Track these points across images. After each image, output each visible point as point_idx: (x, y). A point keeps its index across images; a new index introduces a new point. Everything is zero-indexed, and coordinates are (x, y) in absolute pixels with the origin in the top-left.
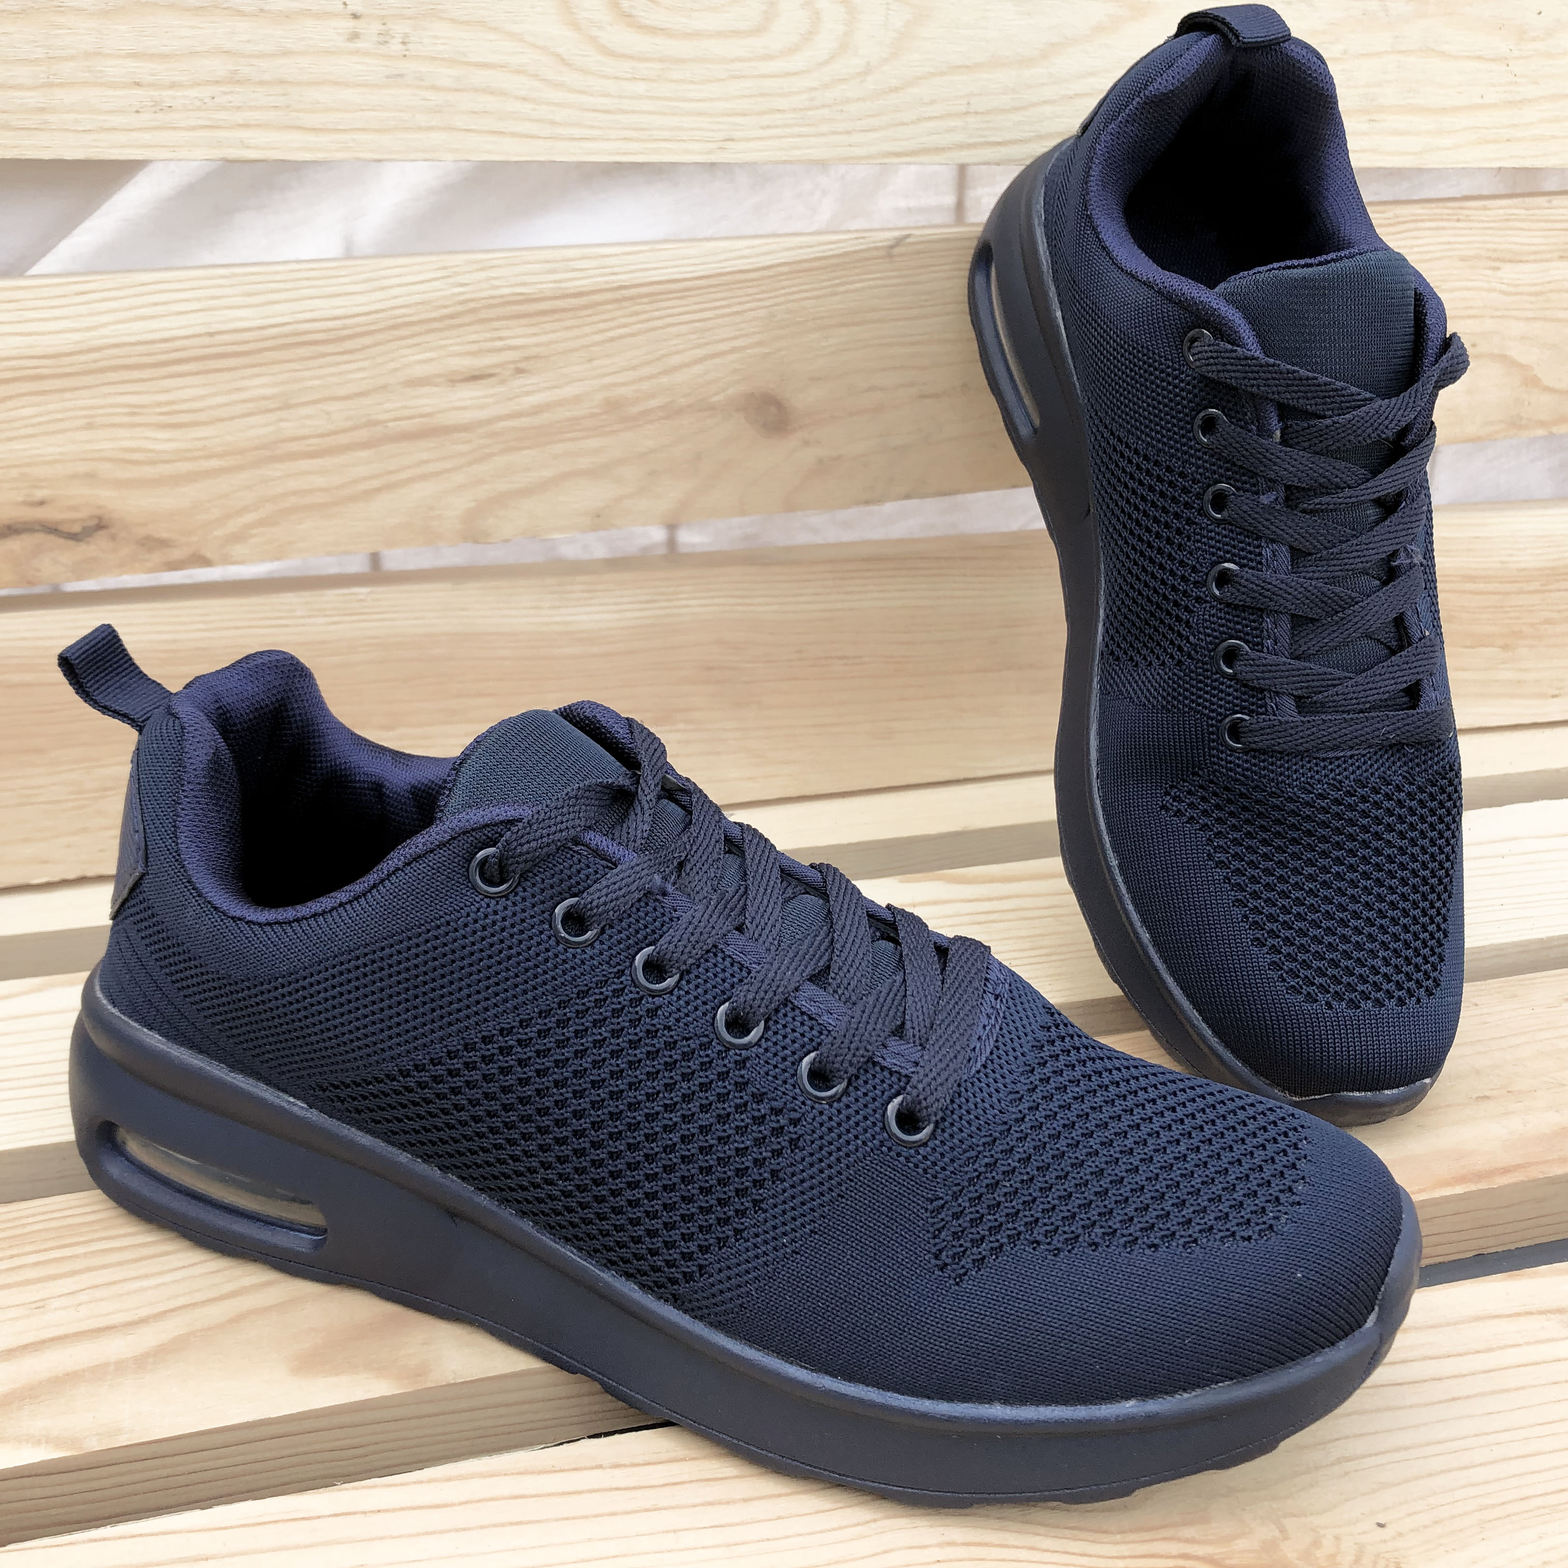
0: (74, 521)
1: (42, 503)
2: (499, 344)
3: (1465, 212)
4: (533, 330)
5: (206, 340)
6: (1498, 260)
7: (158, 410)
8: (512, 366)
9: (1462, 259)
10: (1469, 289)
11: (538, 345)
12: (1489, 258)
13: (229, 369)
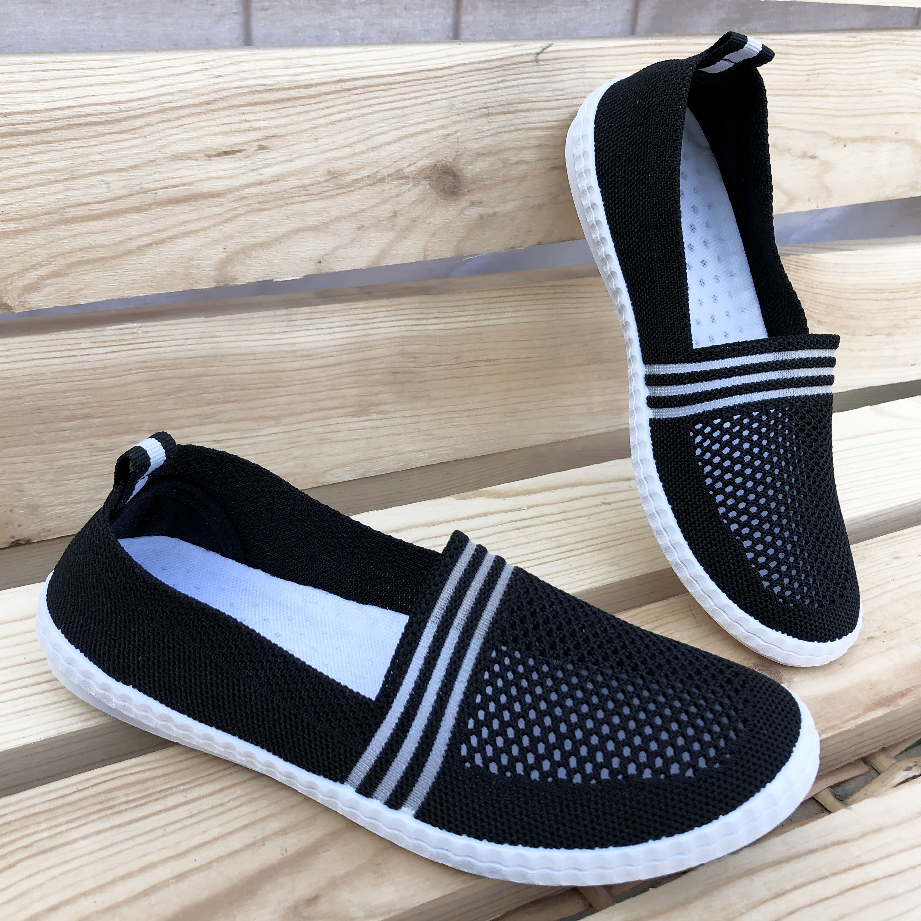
2: (245, 126)
4: (272, 114)
8: (257, 143)
11: (276, 127)
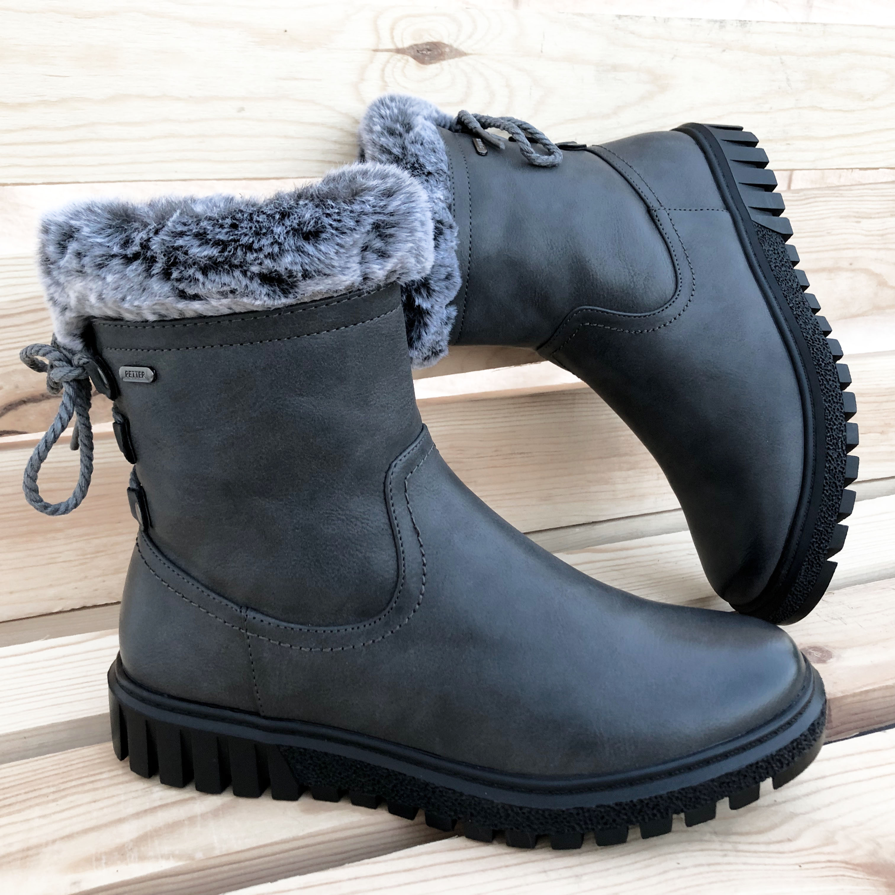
6: (860, 217)
9: (841, 217)
10: (846, 234)
12: (855, 217)
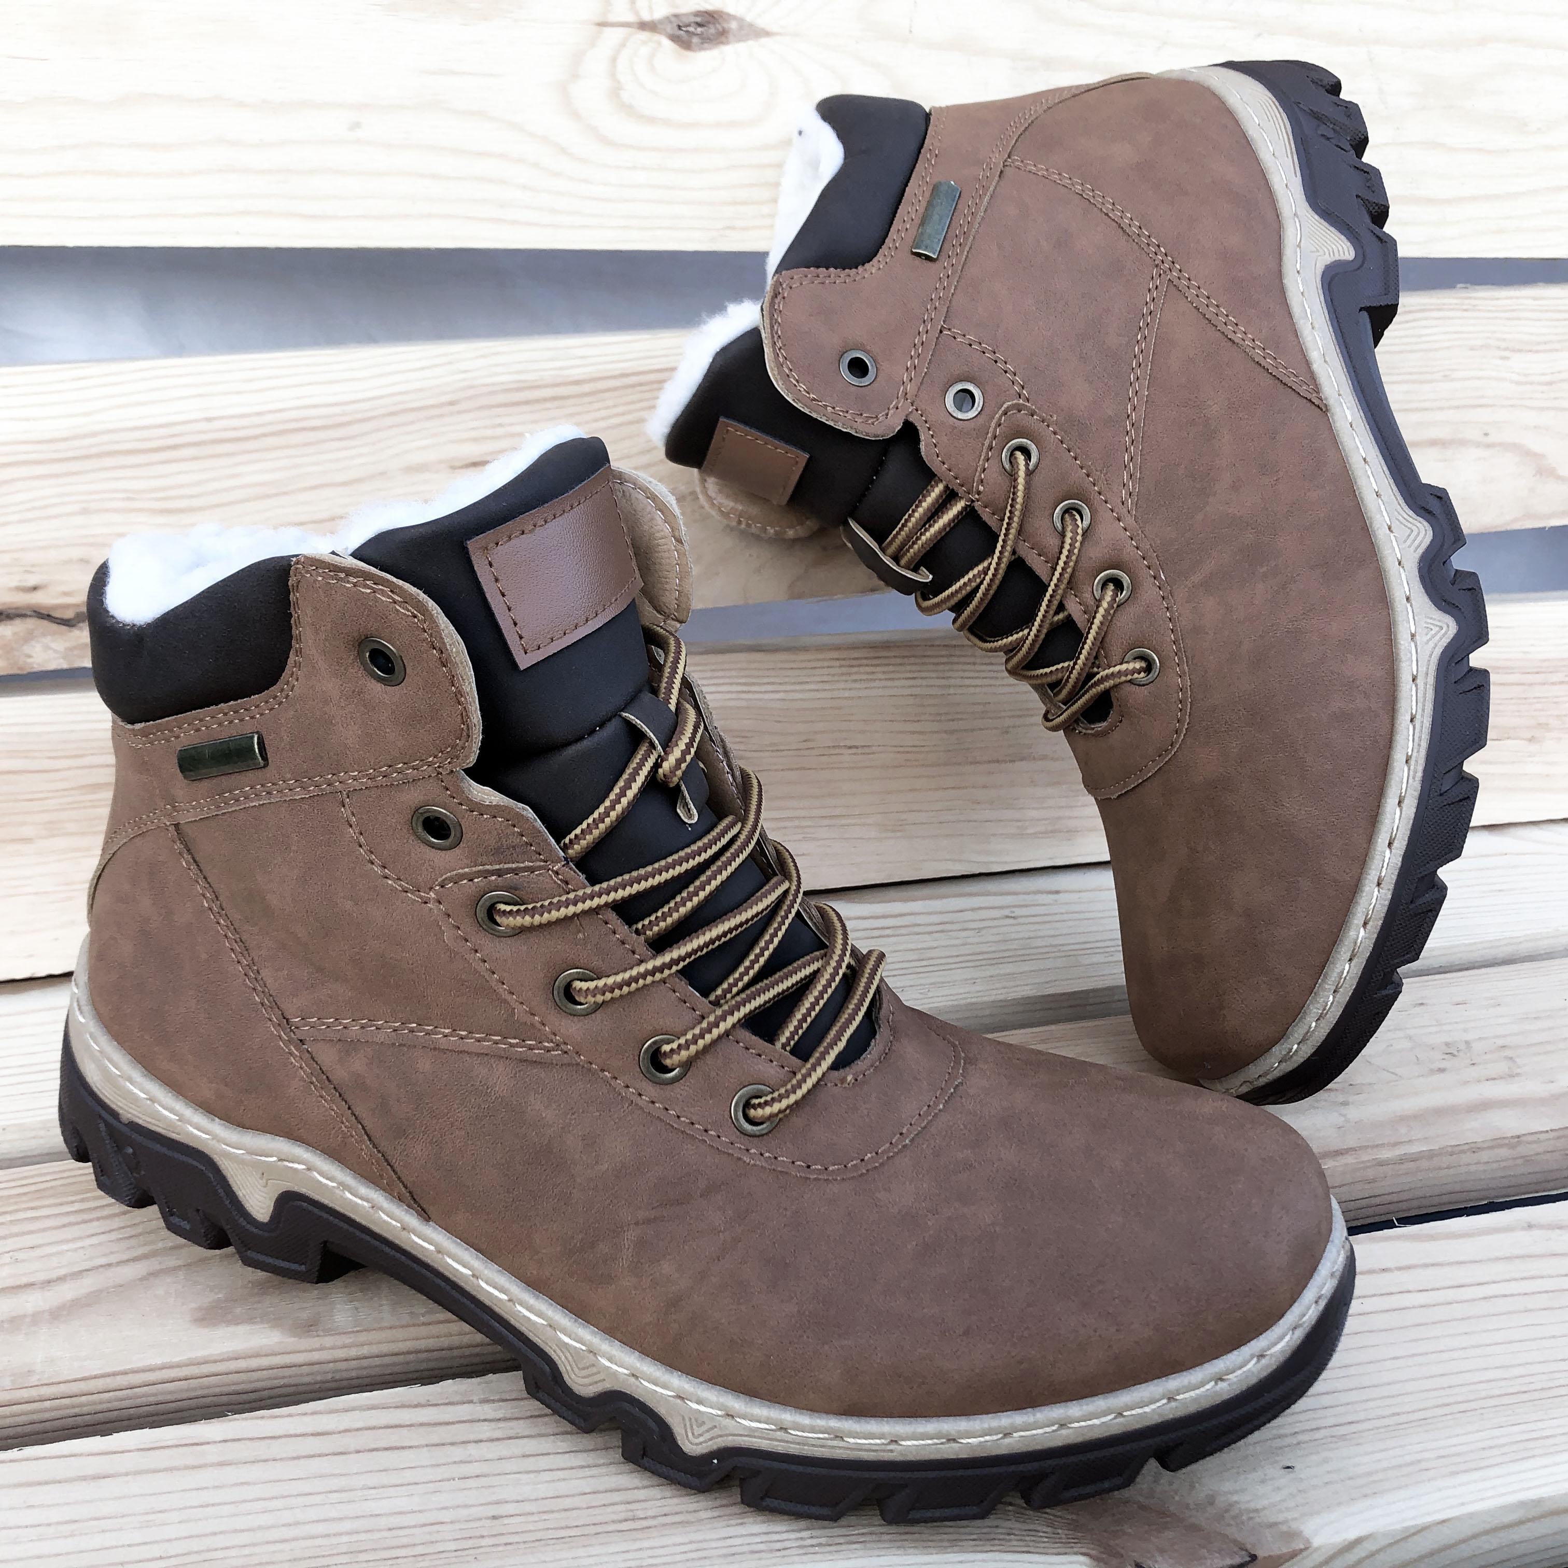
0: (67, 606)
1: (35, 588)
3: (1473, 302)
5: (204, 426)
6: (1507, 349)
7: (154, 495)
9: (1472, 349)
10: (1479, 378)
12: (1499, 348)
13: (228, 455)
